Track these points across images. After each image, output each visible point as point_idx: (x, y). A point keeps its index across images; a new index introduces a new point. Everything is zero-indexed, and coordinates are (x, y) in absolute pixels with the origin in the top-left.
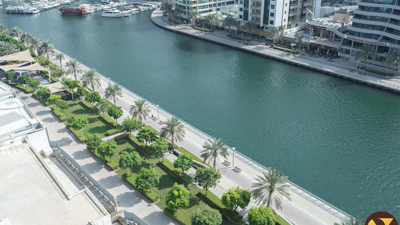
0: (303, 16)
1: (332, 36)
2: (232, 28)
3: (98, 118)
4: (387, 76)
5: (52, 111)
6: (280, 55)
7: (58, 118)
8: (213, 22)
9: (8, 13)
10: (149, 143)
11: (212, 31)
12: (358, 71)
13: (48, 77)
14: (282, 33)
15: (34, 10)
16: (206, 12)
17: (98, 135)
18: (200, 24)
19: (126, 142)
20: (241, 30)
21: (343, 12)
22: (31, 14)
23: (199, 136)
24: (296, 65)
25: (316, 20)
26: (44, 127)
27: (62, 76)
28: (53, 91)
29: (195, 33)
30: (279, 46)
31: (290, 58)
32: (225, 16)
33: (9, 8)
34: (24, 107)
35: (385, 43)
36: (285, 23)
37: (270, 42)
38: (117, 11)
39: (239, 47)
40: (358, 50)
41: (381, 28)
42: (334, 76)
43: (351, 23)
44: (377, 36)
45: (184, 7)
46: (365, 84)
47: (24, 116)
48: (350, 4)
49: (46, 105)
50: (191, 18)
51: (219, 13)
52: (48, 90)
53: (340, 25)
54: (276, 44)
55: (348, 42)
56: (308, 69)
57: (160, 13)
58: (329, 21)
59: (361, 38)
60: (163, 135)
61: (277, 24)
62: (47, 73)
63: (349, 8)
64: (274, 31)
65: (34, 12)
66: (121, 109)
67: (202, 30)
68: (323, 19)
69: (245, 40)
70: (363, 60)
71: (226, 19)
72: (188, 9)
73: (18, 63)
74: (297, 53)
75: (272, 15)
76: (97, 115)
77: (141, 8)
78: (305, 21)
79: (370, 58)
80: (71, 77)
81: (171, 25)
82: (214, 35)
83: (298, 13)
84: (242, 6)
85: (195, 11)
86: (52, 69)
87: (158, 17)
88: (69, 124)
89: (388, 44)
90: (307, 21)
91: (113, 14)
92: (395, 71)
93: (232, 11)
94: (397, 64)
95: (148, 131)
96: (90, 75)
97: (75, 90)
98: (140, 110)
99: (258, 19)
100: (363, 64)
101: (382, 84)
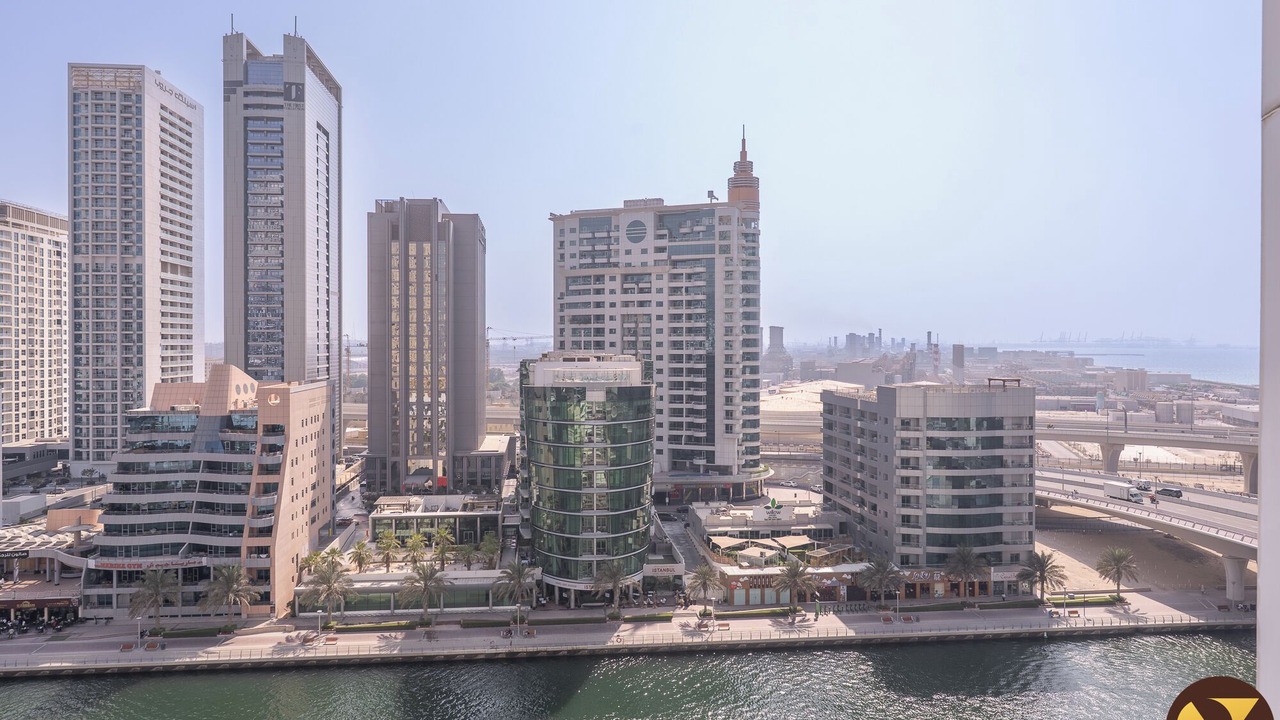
1: (52, 571)
4: (220, 636)
12: (142, 644)
21: (77, 503)
35: (197, 559)
40: (133, 590)
41: (181, 528)
42: (77, 676)
43: (101, 527)
44: (174, 548)
46: (169, 672)
48: (91, 483)
53: (70, 539)
55: (103, 577)
58: (37, 534)
59: (135, 560)
63: (89, 493)
68: (16, 531)
70: (152, 611)
79: (167, 602)
89: (205, 561)
92: (236, 619)
94: (235, 603)
100: (153, 621)
101: (213, 658)
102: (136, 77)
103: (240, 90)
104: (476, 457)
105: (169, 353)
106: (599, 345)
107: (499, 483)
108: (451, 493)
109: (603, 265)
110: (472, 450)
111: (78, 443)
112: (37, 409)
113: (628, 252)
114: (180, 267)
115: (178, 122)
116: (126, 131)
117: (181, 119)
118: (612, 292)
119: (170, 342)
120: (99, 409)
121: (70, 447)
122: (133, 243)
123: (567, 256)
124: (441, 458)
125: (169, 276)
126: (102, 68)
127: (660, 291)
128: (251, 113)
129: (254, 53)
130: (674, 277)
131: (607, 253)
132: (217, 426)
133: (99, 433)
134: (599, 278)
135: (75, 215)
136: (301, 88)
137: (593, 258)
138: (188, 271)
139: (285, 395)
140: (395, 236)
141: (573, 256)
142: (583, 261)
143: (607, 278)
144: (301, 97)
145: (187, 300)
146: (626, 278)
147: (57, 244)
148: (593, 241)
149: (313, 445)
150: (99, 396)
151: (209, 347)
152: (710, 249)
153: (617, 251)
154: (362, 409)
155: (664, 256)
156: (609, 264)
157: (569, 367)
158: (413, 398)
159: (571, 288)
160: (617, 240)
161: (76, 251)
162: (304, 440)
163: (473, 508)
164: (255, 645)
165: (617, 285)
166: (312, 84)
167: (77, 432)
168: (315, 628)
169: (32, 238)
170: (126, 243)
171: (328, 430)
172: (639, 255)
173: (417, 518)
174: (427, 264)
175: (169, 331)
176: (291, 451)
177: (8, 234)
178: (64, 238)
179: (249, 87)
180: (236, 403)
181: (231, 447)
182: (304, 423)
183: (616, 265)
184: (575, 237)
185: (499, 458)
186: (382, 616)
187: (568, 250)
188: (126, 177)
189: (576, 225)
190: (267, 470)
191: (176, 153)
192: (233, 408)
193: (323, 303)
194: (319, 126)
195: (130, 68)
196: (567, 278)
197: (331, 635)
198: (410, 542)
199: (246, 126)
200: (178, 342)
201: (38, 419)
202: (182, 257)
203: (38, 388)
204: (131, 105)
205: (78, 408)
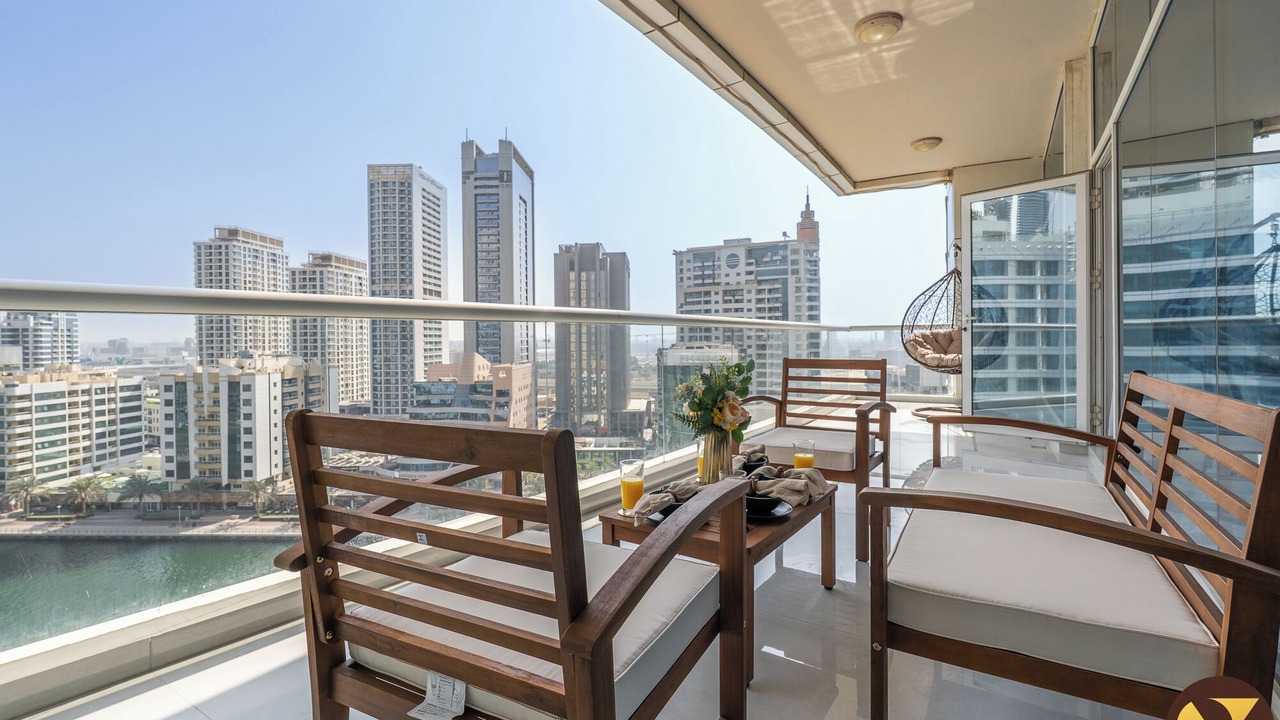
2: (147, 499)
6: (279, 530)
8: (89, 496)
11: (83, 517)
14: (273, 490)
16: (64, 476)
18: (43, 506)
20: (174, 499)
25: (337, 457)
29: (31, 530)
30: (271, 514)
32: (127, 479)
36: (278, 471)
37: (250, 512)
39: (175, 534)
50: (10, 497)
51: (102, 474)
53: (381, 459)
54: (263, 512)
58: (361, 456)
61: (261, 474)
64: (255, 488)
67: (56, 519)
68: (350, 455)
69: (187, 519)
71: (129, 483)
75: (249, 459)
82: (93, 524)
84: (172, 452)
85: (26, 479)
93: (140, 467)
99: (216, 473)
102: (408, 172)
103: (472, 177)
104: (626, 413)
105: (429, 346)
106: (708, 338)
107: (641, 431)
108: (611, 436)
109: (710, 284)
110: (623, 409)
111: (375, 403)
112: (350, 382)
113: (727, 275)
114: (435, 292)
115: (432, 198)
116: (402, 206)
117: (434, 196)
118: (717, 302)
119: (429, 339)
120: (388, 382)
121: (371, 406)
122: (407, 278)
123: (685, 279)
124: (603, 414)
125: (428, 297)
126: (388, 166)
127: (749, 301)
128: (479, 191)
129: (480, 152)
130: (759, 292)
131: (712, 276)
132: (468, 390)
133: (388, 397)
134: (708, 293)
135: (372, 260)
136: (510, 173)
137: (703, 280)
138: (438, 294)
139: (509, 371)
140: (572, 269)
141: (689, 278)
142: (696, 282)
143: (713, 293)
144: (510, 180)
146: (725, 293)
147: (360, 278)
148: (703, 268)
149: (525, 403)
150: (388, 374)
151: (451, 343)
152: (785, 272)
153: (719, 275)
154: (552, 382)
155: (752, 277)
156: (714, 284)
157: (690, 353)
158: (585, 374)
159: (688, 300)
160: (719, 267)
161: (373, 282)
162: (520, 400)
163: (627, 445)
165: (719, 298)
166: (517, 171)
167: (375, 396)
169: (345, 275)
170: (402, 277)
171: (533, 394)
172: (735, 276)
173: (592, 452)
174: (593, 286)
175: (428, 332)
176: (514, 407)
177: (332, 272)
178: (365, 274)
179: (476, 175)
180: (478, 376)
181: (476, 404)
182: (520, 389)
183: (719, 284)
184: (690, 266)
185: (641, 415)
187: (686, 274)
188: (402, 235)
189: (691, 257)
190: (497, 418)
191: (431, 219)
192: (476, 380)
194: (521, 198)
195: (404, 166)
196: (686, 294)
198: (588, 466)
199: (476, 200)
200: (434, 339)
201: (350, 388)
202: (435, 285)
203: (350, 369)
204: (405, 189)
205: (375, 381)
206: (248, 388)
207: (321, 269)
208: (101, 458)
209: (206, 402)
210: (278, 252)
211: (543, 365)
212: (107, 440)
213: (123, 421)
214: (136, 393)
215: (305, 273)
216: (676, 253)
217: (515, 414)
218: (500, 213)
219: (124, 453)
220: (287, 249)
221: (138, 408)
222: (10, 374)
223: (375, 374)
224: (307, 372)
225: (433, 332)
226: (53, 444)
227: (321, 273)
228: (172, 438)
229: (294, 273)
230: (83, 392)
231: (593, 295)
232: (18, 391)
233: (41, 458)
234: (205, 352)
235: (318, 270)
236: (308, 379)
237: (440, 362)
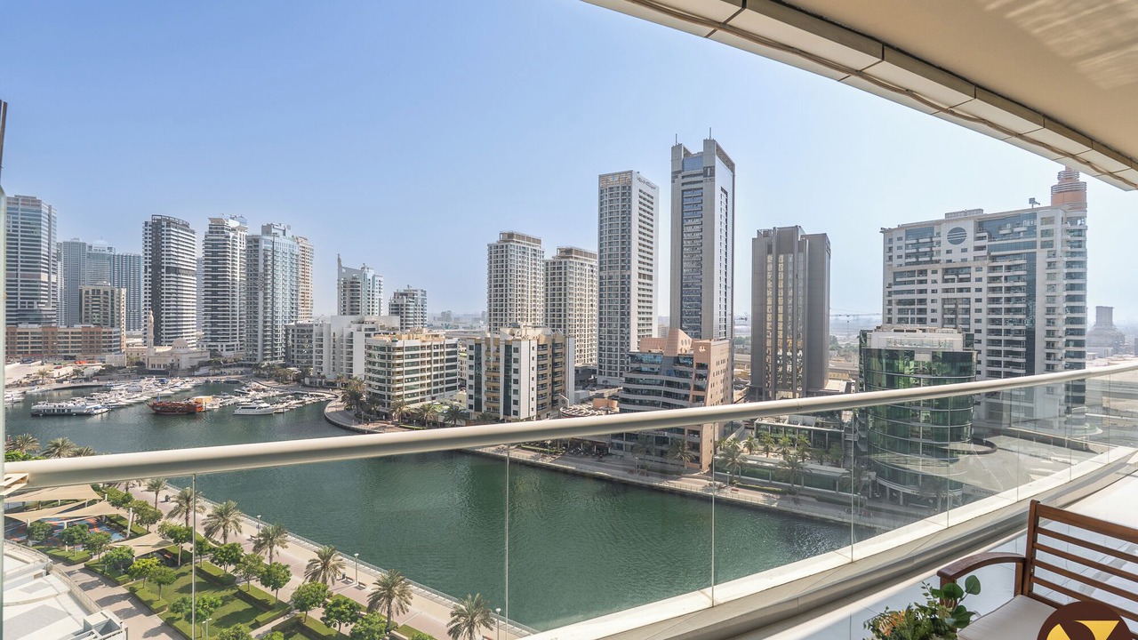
0: (554, 402)
3: (235, 595)
4: (675, 476)
5: (132, 596)
6: (532, 457)
7: (146, 607)
8: (428, 416)
9: (36, 415)
10: (347, 625)
12: (638, 472)
13: (126, 528)
15: (96, 409)
16: (417, 401)
17: (243, 627)
18: (407, 419)
19: (295, 634)
21: (601, 396)
22: (89, 415)
23: (432, 599)
24: (556, 470)
26: (124, 626)
27: (159, 523)
28: (138, 552)
31: (547, 461)
32: (447, 407)
33: (42, 406)
34: (71, 593)
36: (534, 413)
38: (266, 405)
40: (633, 444)
42: (609, 481)
43: (618, 409)
45: (383, 397)
47: (70, 611)
48: (608, 387)
49: (117, 584)
50: (393, 411)
51: (436, 403)
52: (129, 552)
53: (603, 414)
56: (574, 474)
57: (340, 406)
58: (589, 409)
60: (373, 606)
61: (523, 414)
62: (122, 518)
63: (607, 392)
65: (95, 412)
66: (288, 569)
70: (642, 456)
71: (448, 411)
72: (389, 398)
73: (54, 506)
74: (556, 453)
75: (516, 402)
76: (232, 588)
77: (307, 399)
78: (558, 409)
79: (648, 452)
80: (177, 522)
81: (360, 423)
83: (548, 400)
84: (472, 392)
85: (399, 401)
86: (136, 511)
87: (337, 412)
88: (172, 615)
90: (561, 409)
91: (256, 410)
92: (682, 468)
93: (455, 400)
94: (682, 459)
95: (344, 604)
96: (222, 514)
97: (188, 546)
98: (325, 566)
99: (496, 409)
100: (642, 461)
101: (672, 486)
102: (629, 177)
103: (680, 176)
104: (823, 392)
105: (642, 322)
109: (926, 262)
110: (821, 388)
111: (600, 367)
112: (583, 348)
113: (949, 252)
114: (647, 276)
115: (647, 197)
116: (624, 206)
117: (648, 195)
118: (934, 282)
119: (642, 316)
120: (610, 350)
121: (597, 368)
122: (626, 265)
123: (893, 258)
124: (798, 392)
125: (642, 280)
126: (613, 175)
127: (979, 280)
128: (686, 187)
129: (687, 153)
130: (993, 269)
131: (929, 254)
132: (672, 362)
133: (610, 362)
134: (923, 272)
135: (601, 251)
136: (712, 169)
137: (917, 258)
138: (650, 278)
139: (708, 347)
140: (770, 252)
141: (900, 257)
142: (908, 260)
143: (929, 272)
144: (713, 174)
145: (650, 293)
146: (946, 271)
147: (592, 266)
148: (917, 245)
149: (722, 376)
150: (610, 343)
151: (660, 319)
152: (1032, 245)
153: (939, 252)
154: (748, 358)
155: (983, 253)
157: (901, 336)
158: (780, 352)
160: (939, 243)
161: (601, 269)
162: (718, 373)
163: (823, 425)
164: (692, 484)
165: (938, 276)
166: (719, 165)
167: (600, 361)
168: (725, 482)
169: (582, 264)
170: (623, 264)
171: (730, 368)
172: (960, 252)
173: (785, 427)
174: (790, 268)
175: (641, 310)
176: (712, 379)
177: (573, 262)
178: (595, 263)
179: (683, 174)
180: (681, 350)
181: (679, 374)
183: (938, 262)
184: (902, 243)
186: (764, 483)
187: (896, 253)
188: (623, 230)
190: (698, 388)
191: (646, 215)
192: (679, 353)
193: (723, 293)
194: (722, 189)
195: (627, 173)
196: (892, 273)
197: (734, 488)
198: (780, 441)
199: (683, 195)
200: (646, 316)
201: (583, 353)
202: (648, 270)
203: (583, 338)
204: (626, 190)
205: (600, 349)
206: (517, 350)
207: (565, 260)
208: (436, 391)
209: (492, 358)
210: (538, 248)
211: (740, 341)
212: (438, 380)
213: (448, 368)
214: (454, 349)
215: (554, 263)
216: (884, 231)
217: (713, 385)
218: (703, 205)
219: (448, 389)
220: (544, 246)
221: (455, 360)
222: (394, 334)
223: (601, 343)
224: (554, 340)
225: (646, 310)
226: (413, 379)
227: (565, 262)
228: (472, 382)
229: (547, 264)
230: (428, 347)
231: (790, 276)
232: (399, 344)
233: (408, 388)
234: (492, 322)
235: (563, 260)
236: (554, 345)
237: (651, 335)
